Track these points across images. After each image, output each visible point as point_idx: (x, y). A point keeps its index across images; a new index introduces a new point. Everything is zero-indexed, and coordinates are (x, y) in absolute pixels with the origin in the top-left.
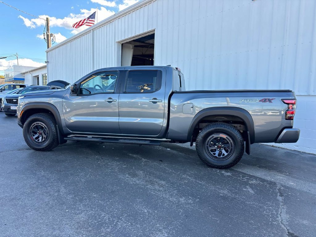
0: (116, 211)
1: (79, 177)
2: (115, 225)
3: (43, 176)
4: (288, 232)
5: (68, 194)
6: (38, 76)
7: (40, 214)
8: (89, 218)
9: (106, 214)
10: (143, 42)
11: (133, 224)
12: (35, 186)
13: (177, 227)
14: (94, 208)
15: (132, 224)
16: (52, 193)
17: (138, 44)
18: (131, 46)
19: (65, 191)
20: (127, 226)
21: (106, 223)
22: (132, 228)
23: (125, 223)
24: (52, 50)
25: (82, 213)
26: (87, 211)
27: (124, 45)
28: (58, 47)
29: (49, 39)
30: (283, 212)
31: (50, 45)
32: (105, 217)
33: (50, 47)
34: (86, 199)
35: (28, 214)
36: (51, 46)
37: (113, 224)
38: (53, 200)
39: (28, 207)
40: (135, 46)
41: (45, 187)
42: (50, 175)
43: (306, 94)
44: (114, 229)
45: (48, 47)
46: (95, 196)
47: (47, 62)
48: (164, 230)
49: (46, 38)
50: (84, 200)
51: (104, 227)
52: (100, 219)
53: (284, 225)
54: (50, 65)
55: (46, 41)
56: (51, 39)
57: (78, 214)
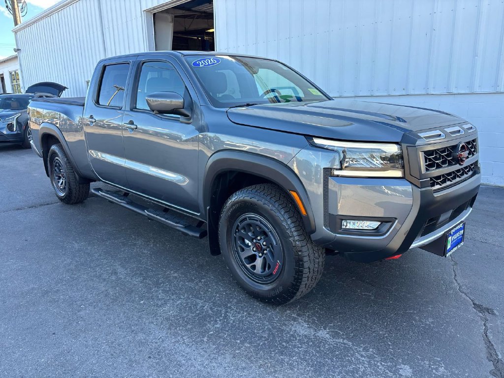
0: (218, 295)
1: (137, 248)
2: (225, 317)
3: (79, 250)
4: (474, 304)
5: (133, 276)
6: (3, 74)
7: (103, 312)
8: (180, 310)
9: (204, 302)
10: (189, 10)
11: (251, 313)
12: (72, 267)
13: (317, 311)
14: (182, 295)
15: (249, 314)
16: (105, 276)
17: (180, 12)
18: (169, 17)
19: (125, 272)
20: (242, 317)
21: (210, 317)
22: (251, 319)
23: (239, 313)
24: (24, 28)
25: (166, 304)
26: (173, 300)
27: (156, 16)
28: (34, 22)
29: (16, 7)
30: (458, 275)
31: (18, 19)
32: (204, 306)
33: (19, 22)
34: (163, 283)
35: (82, 313)
36: (22, 20)
37: (221, 316)
38: (112, 287)
39: (78, 303)
40: (176, 17)
41: (90, 267)
42: (89, 248)
43: (467, 92)
44: (225, 323)
45: (16, 24)
46: (176, 275)
47: (17, 50)
48: (300, 318)
49: (10, 7)
50: (161, 283)
51: (209, 322)
52: (198, 310)
53: (466, 294)
54: (22, 55)
55: (12, 12)
56: (20, 8)
57: (160, 306)
